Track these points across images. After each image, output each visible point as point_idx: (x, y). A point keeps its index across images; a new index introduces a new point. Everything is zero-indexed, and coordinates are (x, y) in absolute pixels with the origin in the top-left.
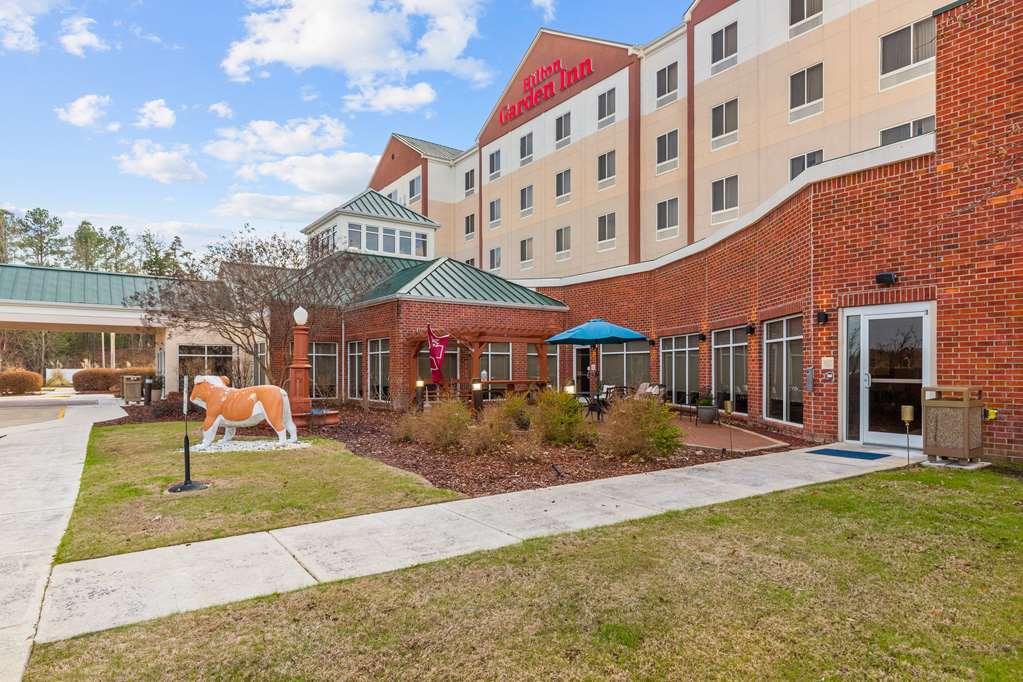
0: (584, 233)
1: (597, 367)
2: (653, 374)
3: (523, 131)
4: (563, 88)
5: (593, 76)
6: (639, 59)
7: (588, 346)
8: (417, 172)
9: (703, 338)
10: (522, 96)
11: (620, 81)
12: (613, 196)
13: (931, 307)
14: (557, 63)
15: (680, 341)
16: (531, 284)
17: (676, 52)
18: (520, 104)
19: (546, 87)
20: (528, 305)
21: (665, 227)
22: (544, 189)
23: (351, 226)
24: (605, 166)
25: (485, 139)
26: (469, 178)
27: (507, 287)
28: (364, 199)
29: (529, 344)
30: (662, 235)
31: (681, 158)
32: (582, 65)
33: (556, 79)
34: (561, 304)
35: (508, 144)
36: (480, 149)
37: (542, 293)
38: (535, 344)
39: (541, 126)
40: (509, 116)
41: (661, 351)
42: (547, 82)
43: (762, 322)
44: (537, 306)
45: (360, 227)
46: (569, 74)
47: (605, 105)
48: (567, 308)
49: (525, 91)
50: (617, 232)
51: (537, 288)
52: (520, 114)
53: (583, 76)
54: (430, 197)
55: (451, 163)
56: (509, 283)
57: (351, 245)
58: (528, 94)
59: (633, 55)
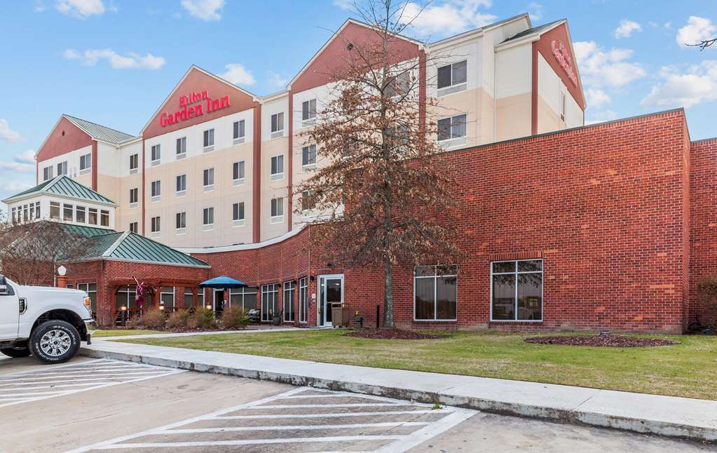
0: (223, 213)
1: (228, 302)
2: (258, 305)
3: (180, 134)
4: (209, 112)
5: (229, 109)
6: (261, 105)
7: (222, 290)
8: (88, 150)
9: (280, 286)
10: (177, 109)
11: (248, 116)
12: (243, 191)
13: (343, 275)
14: (205, 93)
15: (271, 287)
16: (187, 251)
17: (281, 107)
18: (176, 115)
19: (197, 108)
20: (186, 265)
21: (275, 215)
22: (195, 180)
23: (52, 203)
24: (237, 170)
25: (148, 134)
26: (133, 161)
27: (172, 253)
28: (59, 182)
29: (186, 288)
30: (273, 221)
31: (285, 174)
32: (223, 99)
33: (204, 104)
34: (206, 264)
35: (167, 141)
36: (144, 140)
37: (194, 257)
38: (191, 288)
39: (193, 134)
40: (168, 120)
41: (262, 292)
42: (197, 104)
43: (299, 279)
44: (191, 265)
45: (58, 204)
46: (213, 103)
47: (238, 130)
48: (210, 267)
49: (181, 107)
50: (245, 215)
51: (191, 254)
52: (177, 122)
53: (223, 108)
54: (99, 171)
55: (118, 146)
56: (171, 250)
57: (51, 217)
58: (183, 109)
59: (256, 102)
